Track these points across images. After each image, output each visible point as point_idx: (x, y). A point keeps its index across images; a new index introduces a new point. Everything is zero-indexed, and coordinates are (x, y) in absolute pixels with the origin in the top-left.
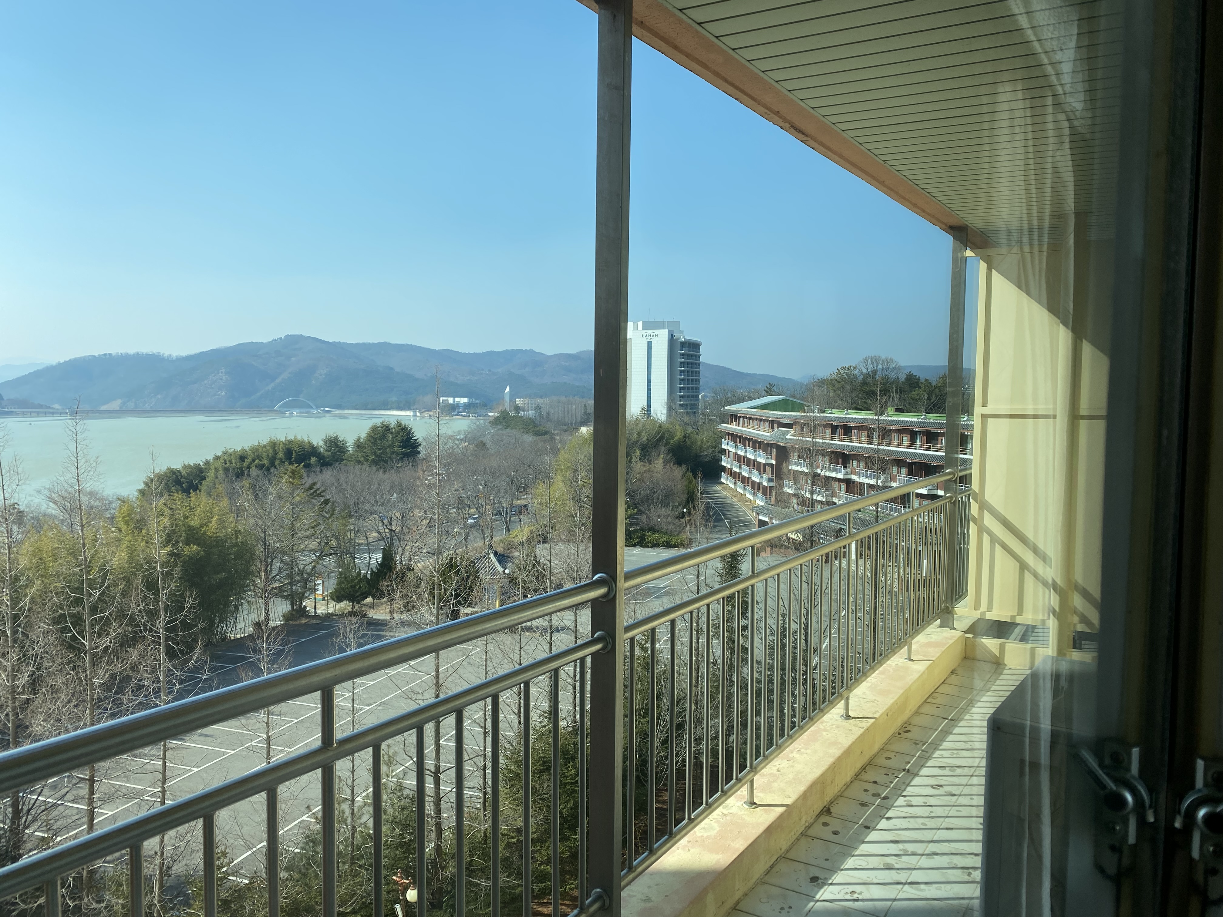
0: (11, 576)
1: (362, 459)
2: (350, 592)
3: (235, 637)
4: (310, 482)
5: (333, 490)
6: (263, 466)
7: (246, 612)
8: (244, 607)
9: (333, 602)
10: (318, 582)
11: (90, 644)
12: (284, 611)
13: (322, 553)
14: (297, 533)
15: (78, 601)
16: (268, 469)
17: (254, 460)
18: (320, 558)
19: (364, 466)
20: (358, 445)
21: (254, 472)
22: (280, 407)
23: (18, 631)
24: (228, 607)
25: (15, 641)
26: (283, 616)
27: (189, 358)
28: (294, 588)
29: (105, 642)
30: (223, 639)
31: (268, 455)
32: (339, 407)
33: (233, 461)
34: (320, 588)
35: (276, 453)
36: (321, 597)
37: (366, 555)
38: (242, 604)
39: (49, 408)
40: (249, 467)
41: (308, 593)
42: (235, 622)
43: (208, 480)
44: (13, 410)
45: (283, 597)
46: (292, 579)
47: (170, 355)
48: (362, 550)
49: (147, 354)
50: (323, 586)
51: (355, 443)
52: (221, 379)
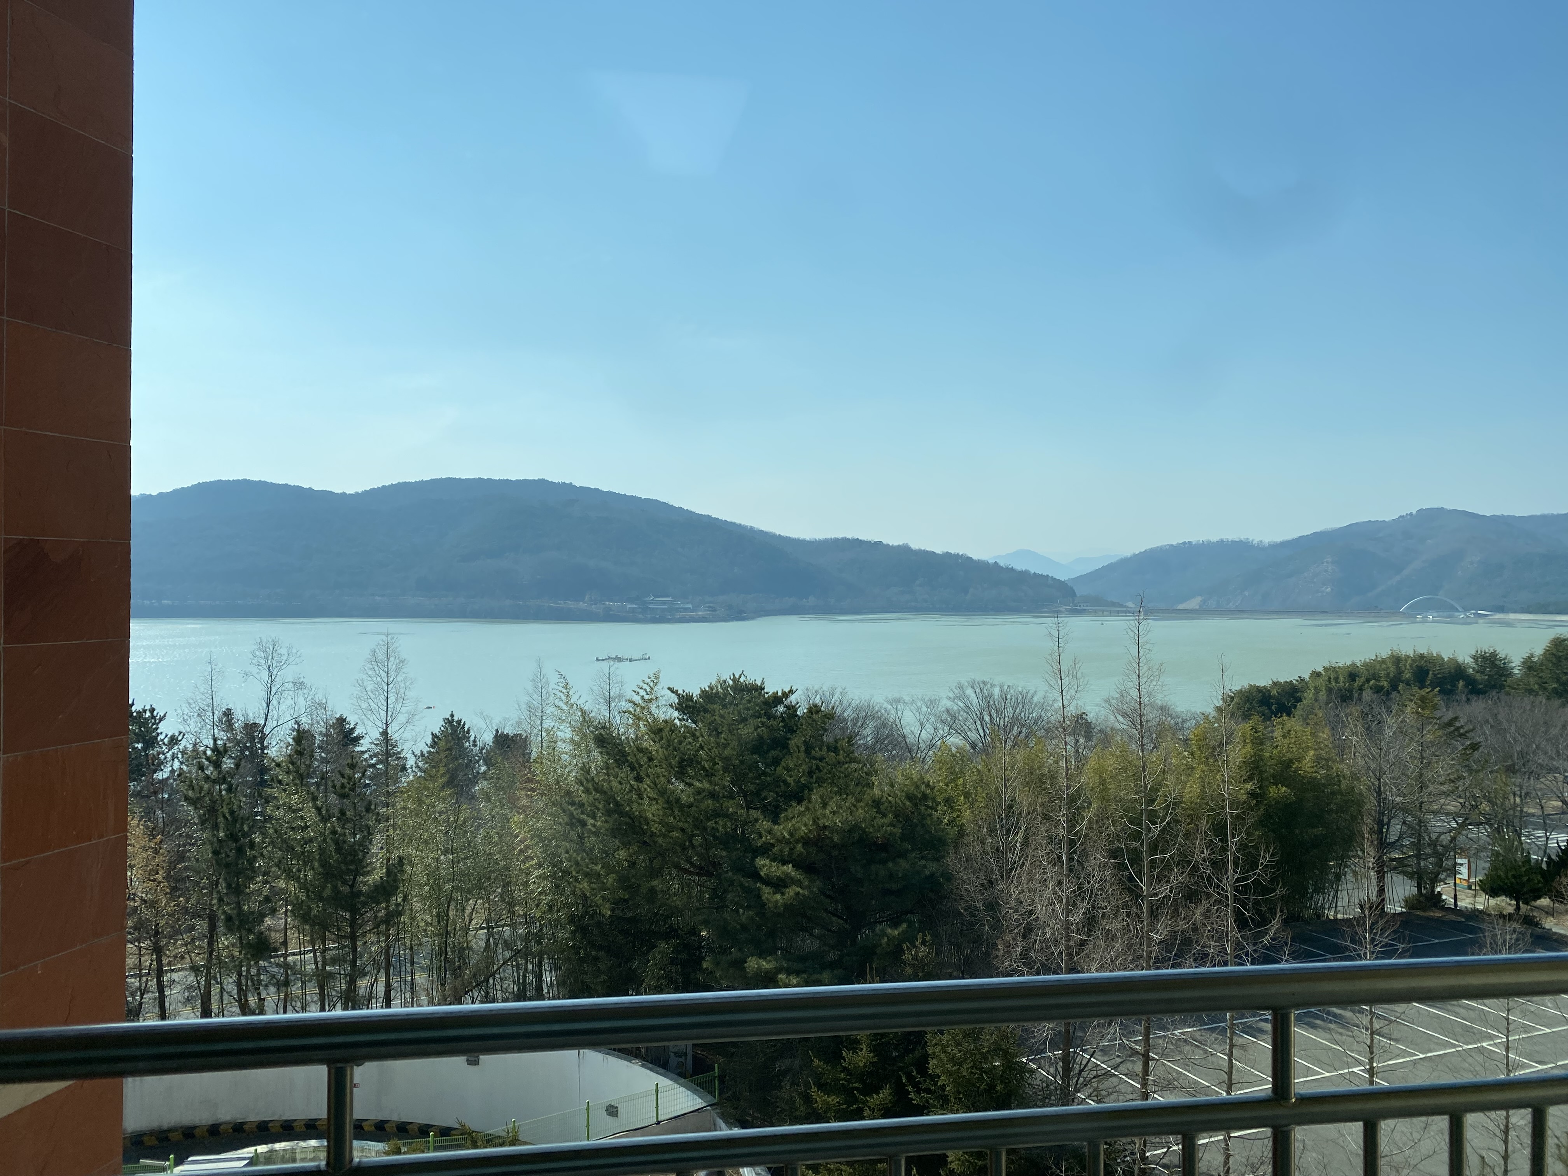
0: (1067, 794)
1: (1536, 686)
2: (1512, 883)
3: (1335, 916)
4: (1450, 715)
5: (1487, 730)
6: (1382, 687)
7: (1350, 886)
8: (1348, 877)
9: (1483, 895)
10: (1459, 861)
11: (1148, 890)
12: (1407, 893)
13: (1467, 819)
14: (1427, 787)
15: (1137, 836)
16: (1388, 694)
17: (1368, 681)
18: (1462, 826)
19: (1539, 698)
20: (1529, 665)
21: (1367, 695)
22: (1407, 608)
23: (1073, 859)
24: (1327, 874)
25: (1071, 870)
26: (1406, 901)
27: (1284, 544)
28: (1422, 864)
29: (1164, 890)
30: (1319, 917)
31: (1388, 674)
32: (1501, 609)
33: (1341, 678)
34: (1464, 870)
35: (1400, 672)
36: (1465, 884)
37: (1540, 833)
38: (1345, 874)
39: (1122, 606)
40: (1361, 689)
41: (1445, 874)
42: (1336, 896)
43: (1304, 702)
44: (1085, 608)
45: (1404, 873)
46: (1419, 850)
47: (1261, 541)
48: (1534, 823)
49: (1232, 541)
50: (1469, 868)
51: (1524, 663)
52: (1326, 571)
